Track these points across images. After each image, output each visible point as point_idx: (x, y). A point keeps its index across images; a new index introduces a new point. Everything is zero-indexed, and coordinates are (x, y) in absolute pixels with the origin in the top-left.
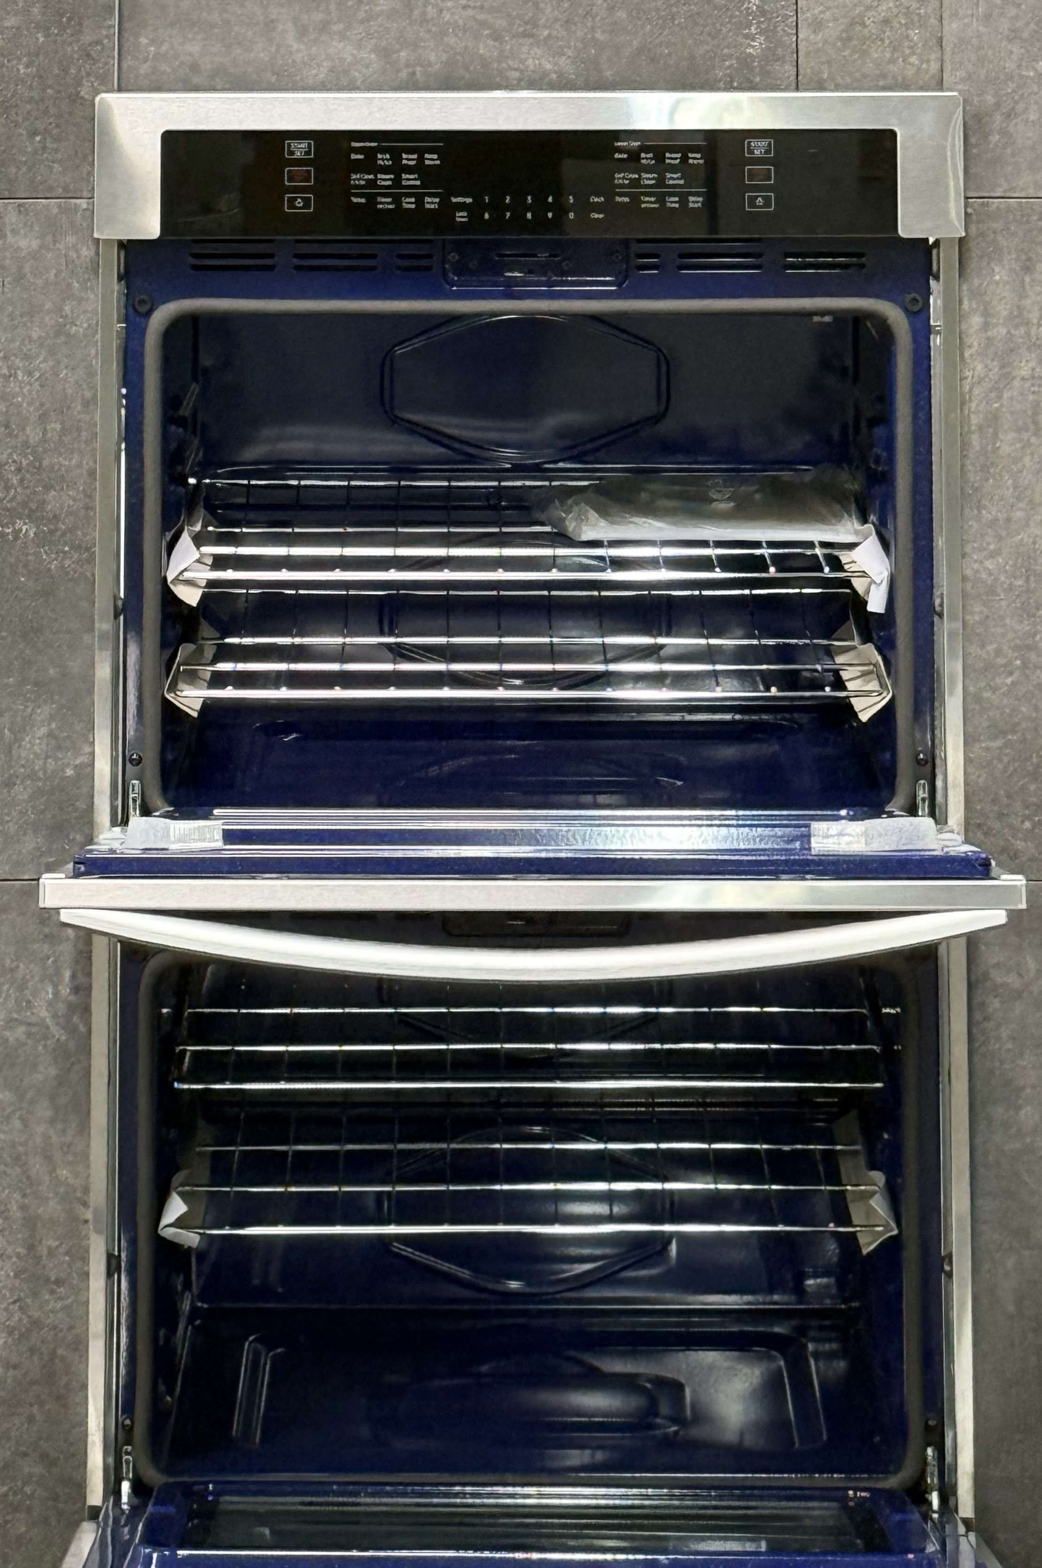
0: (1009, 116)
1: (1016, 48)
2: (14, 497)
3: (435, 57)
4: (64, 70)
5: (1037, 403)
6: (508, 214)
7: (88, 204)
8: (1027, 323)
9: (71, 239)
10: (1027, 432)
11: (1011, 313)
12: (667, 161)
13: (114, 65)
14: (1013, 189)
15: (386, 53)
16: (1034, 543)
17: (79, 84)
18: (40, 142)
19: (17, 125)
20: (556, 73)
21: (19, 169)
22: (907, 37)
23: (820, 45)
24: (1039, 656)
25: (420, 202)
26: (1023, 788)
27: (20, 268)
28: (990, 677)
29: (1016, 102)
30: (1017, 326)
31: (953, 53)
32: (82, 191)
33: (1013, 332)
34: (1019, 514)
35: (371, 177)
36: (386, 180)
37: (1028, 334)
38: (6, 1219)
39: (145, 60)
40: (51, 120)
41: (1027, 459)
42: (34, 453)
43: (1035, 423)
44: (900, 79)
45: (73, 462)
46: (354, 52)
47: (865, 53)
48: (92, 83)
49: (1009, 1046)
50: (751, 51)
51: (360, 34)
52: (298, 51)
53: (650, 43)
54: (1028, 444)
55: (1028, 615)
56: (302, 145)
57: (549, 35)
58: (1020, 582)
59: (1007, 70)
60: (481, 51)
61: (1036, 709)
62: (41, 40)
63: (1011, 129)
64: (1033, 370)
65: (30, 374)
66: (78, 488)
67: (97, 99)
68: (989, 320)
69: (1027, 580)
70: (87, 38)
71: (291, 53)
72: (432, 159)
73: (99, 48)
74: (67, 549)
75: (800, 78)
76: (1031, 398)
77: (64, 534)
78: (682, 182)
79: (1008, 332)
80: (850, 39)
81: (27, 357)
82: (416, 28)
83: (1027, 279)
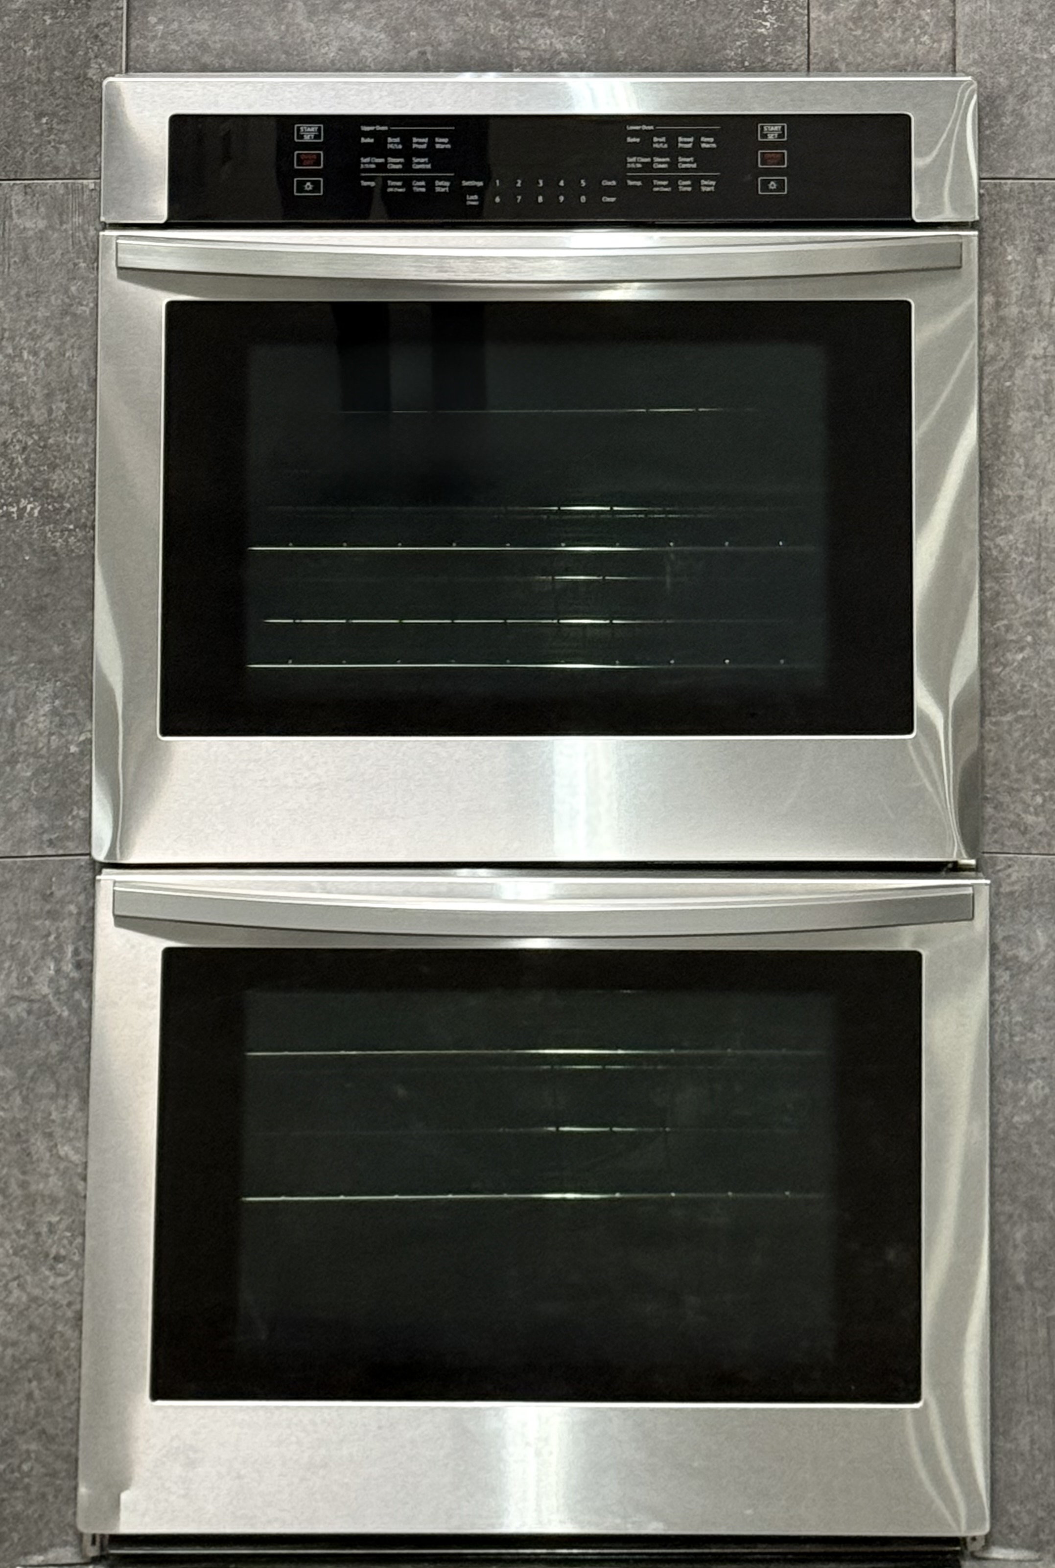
0: (1023, 98)
1: (1029, 30)
2: (20, 475)
3: (445, 36)
4: (71, 52)
5: (1050, 381)
6: (519, 198)
7: (95, 184)
8: (1040, 302)
9: (78, 220)
10: (1039, 410)
11: (1023, 293)
12: (680, 145)
13: (121, 47)
14: (1027, 171)
15: (395, 32)
16: (1046, 520)
17: (87, 65)
18: (46, 123)
19: (24, 106)
20: (566, 52)
21: (25, 151)
22: (919, 17)
23: (832, 25)
24: (1049, 632)
25: (430, 185)
26: (1033, 764)
27: (25, 250)
28: (1001, 653)
29: (1029, 85)
30: (1029, 307)
31: (966, 36)
32: (89, 171)
33: (1025, 311)
34: (1031, 492)
35: (381, 160)
36: (395, 163)
37: (1039, 313)
38: (5, 1197)
39: (154, 37)
40: (58, 102)
41: (1038, 437)
42: (38, 432)
43: (1047, 402)
44: (911, 59)
45: (79, 441)
46: (363, 30)
47: (877, 33)
48: (100, 65)
49: (1019, 1019)
50: (763, 30)
51: (371, 13)
52: (308, 30)
53: (661, 23)
54: (1041, 422)
55: (1039, 591)
56: (313, 128)
57: (560, 14)
58: (1031, 559)
59: (1020, 53)
60: (492, 31)
61: (1048, 685)
62: (49, 22)
63: (1025, 110)
64: (1045, 349)
65: (35, 354)
66: (84, 466)
67: (105, 82)
68: (1001, 299)
69: (1038, 558)
70: (94, 20)
71: (301, 33)
72: (442, 143)
73: (106, 29)
74: (71, 527)
75: (811, 57)
76: (1043, 377)
77: (70, 511)
78: (694, 166)
79: (1021, 312)
80: (860, 18)
81: (34, 337)
82: (426, 7)
83: (1040, 260)
